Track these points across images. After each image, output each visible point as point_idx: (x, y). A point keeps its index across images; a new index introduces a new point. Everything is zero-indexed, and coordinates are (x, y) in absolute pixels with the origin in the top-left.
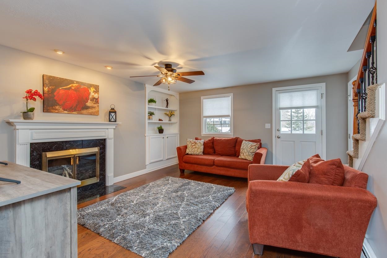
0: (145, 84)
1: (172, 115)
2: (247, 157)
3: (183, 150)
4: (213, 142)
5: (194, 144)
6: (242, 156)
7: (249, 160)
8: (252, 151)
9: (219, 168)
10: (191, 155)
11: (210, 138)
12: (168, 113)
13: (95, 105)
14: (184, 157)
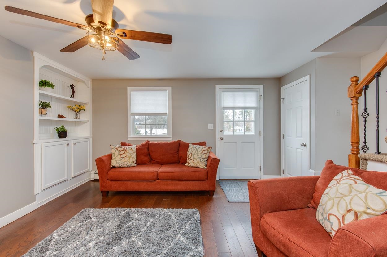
0: (32, 52)
1: (80, 110)
2: (198, 164)
3: (106, 162)
4: (148, 147)
5: (123, 152)
6: (190, 163)
7: (201, 167)
8: (204, 156)
9: (164, 182)
10: (120, 167)
11: (143, 143)
12: (73, 107)
14: (109, 173)
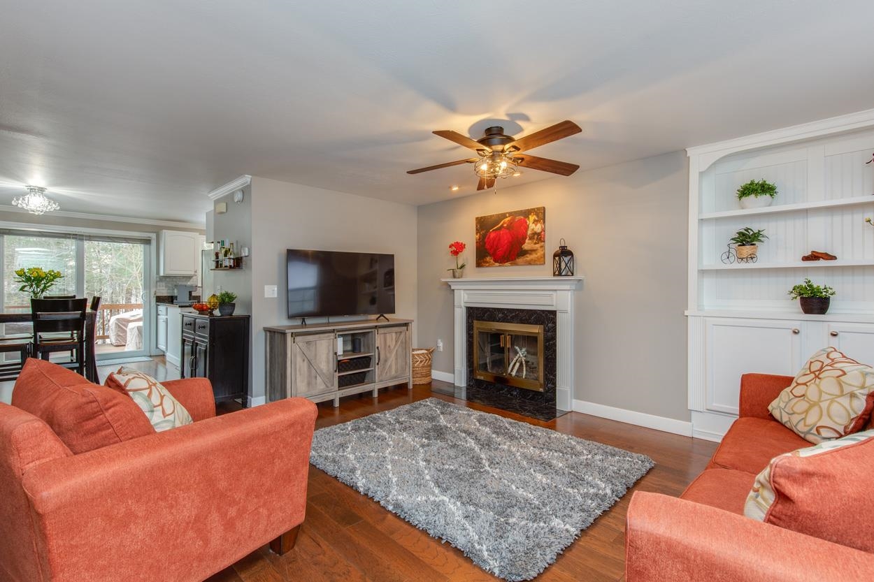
0: (685, 151)
13: (537, 245)
